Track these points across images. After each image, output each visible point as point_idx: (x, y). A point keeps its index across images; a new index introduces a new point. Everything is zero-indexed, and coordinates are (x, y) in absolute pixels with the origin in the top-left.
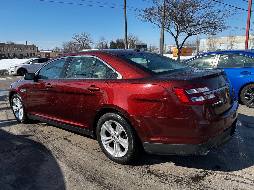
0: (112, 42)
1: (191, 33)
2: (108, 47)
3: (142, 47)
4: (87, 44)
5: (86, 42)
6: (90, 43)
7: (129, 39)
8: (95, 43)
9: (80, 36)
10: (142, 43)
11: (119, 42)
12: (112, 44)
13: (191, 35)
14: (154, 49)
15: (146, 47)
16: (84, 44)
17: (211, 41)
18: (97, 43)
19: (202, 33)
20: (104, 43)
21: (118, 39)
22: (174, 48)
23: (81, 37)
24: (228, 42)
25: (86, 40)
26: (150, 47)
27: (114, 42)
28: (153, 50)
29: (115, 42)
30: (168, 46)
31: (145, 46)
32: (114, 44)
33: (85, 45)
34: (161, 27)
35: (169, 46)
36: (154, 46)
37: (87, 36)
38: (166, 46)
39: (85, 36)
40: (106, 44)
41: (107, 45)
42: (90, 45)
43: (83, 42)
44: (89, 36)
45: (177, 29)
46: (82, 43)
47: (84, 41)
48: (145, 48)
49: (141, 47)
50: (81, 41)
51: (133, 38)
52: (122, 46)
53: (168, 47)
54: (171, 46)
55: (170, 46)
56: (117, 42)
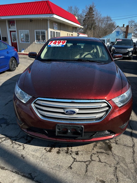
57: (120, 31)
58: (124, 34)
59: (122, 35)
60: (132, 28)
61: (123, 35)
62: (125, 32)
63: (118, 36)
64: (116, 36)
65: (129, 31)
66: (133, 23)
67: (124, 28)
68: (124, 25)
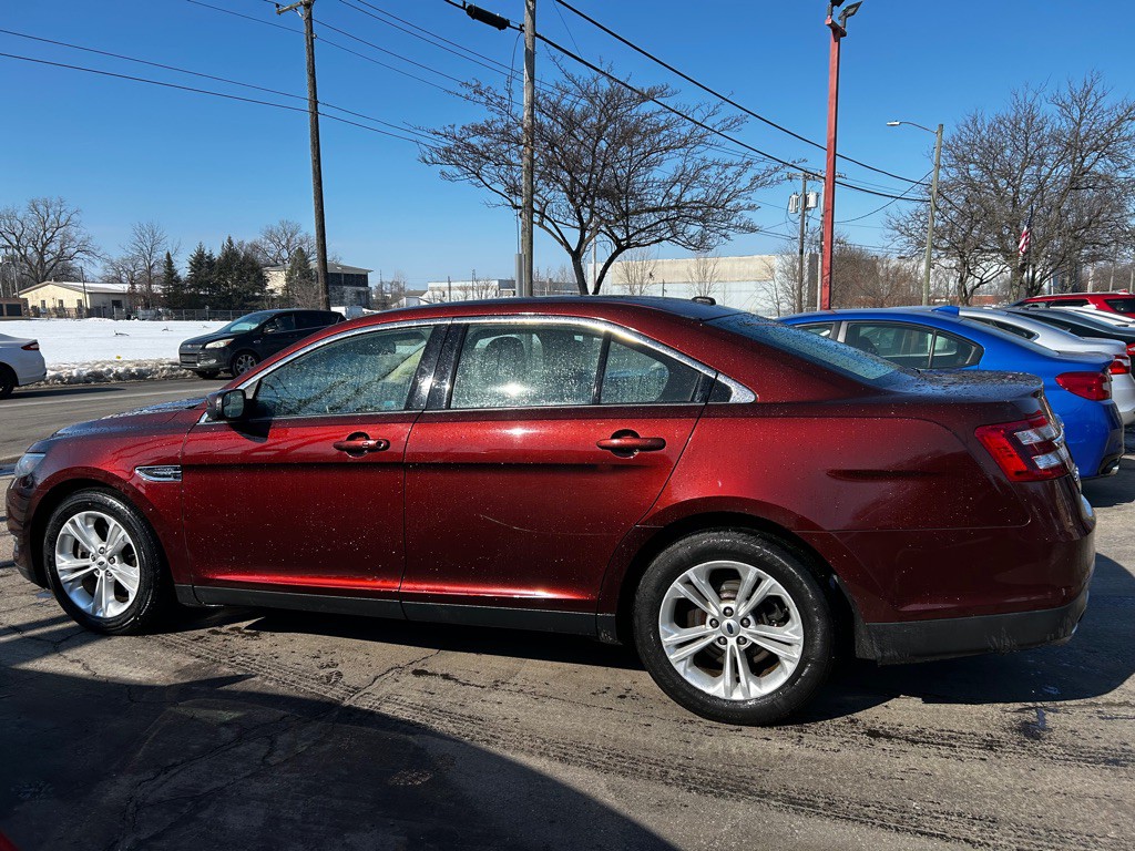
0: (201, 255)
1: (629, 237)
2: (178, 278)
3: (346, 284)
4: (59, 258)
5: (54, 247)
6: (78, 255)
7: (283, 243)
8: (107, 257)
9: (20, 215)
10: (344, 267)
11: (235, 254)
12: (201, 262)
13: (628, 246)
14: (397, 297)
15: (365, 283)
16: (42, 259)
17: (632, 273)
18: (117, 255)
19: (668, 239)
20: (160, 255)
21: (230, 242)
22: (484, 292)
23: (26, 222)
24: (692, 278)
25: (58, 238)
26: (382, 283)
27: (207, 252)
28: (397, 301)
29: (217, 254)
30: (459, 284)
31: (360, 279)
32: (211, 263)
33: (52, 263)
34: (520, 207)
35: (463, 284)
36: (398, 283)
37: (63, 220)
38: (452, 284)
39: (52, 217)
40: (169, 263)
41: (177, 266)
42: (77, 264)
43: (39, 245)
44: (75, 217)
45: (580, 219)
46: (30, 250)
47: (45, 245)
48: (362, 289)
49: (340, 283)
50: (24, 241)
51: (298, 241)
52: (253, 277)
53: (460, 288)
54: (475, 284)
55: (470, 284)
56: (227, 256)
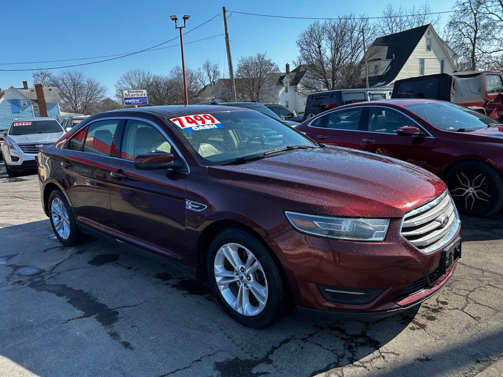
57: (21, 98)
58: (34, 107)
59: (29, 108)
60: (50, 90)
61: (35, 110)
62: (37, 101)
63: (19, 113)
64: (13, 113)
65: (48, 99)
66: (47, 79)
67: (28, 91)
68: (25, 83)
